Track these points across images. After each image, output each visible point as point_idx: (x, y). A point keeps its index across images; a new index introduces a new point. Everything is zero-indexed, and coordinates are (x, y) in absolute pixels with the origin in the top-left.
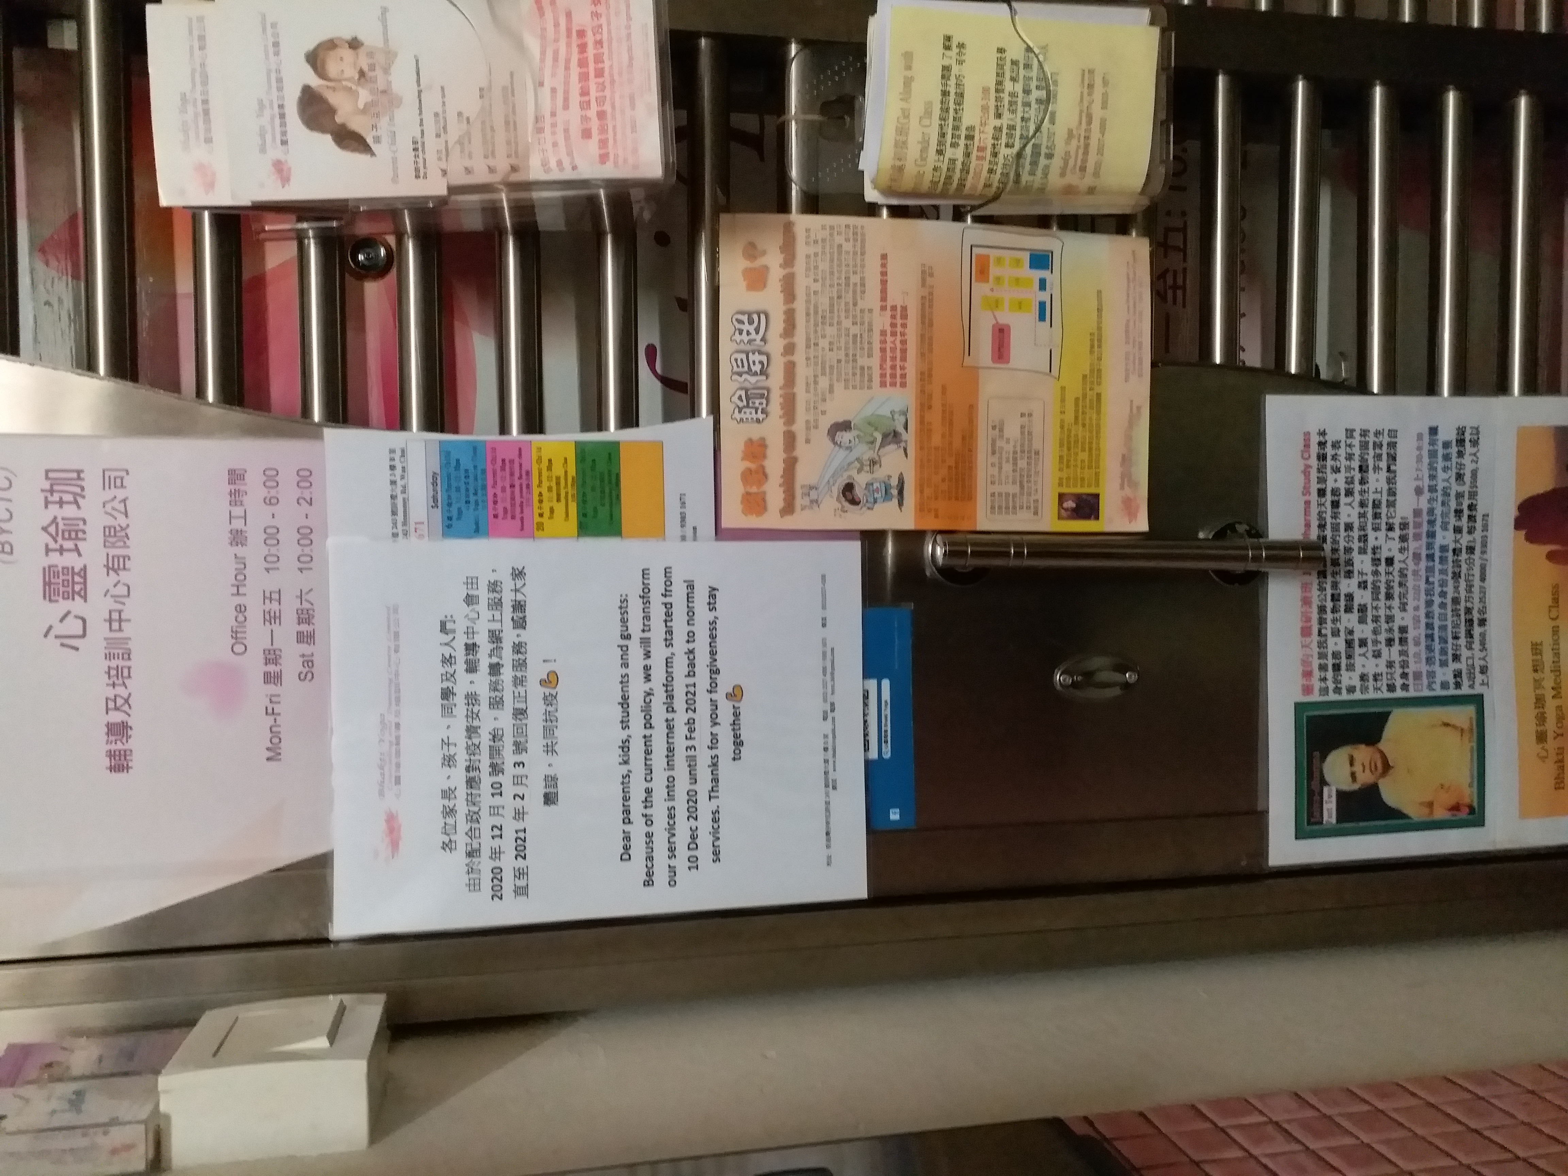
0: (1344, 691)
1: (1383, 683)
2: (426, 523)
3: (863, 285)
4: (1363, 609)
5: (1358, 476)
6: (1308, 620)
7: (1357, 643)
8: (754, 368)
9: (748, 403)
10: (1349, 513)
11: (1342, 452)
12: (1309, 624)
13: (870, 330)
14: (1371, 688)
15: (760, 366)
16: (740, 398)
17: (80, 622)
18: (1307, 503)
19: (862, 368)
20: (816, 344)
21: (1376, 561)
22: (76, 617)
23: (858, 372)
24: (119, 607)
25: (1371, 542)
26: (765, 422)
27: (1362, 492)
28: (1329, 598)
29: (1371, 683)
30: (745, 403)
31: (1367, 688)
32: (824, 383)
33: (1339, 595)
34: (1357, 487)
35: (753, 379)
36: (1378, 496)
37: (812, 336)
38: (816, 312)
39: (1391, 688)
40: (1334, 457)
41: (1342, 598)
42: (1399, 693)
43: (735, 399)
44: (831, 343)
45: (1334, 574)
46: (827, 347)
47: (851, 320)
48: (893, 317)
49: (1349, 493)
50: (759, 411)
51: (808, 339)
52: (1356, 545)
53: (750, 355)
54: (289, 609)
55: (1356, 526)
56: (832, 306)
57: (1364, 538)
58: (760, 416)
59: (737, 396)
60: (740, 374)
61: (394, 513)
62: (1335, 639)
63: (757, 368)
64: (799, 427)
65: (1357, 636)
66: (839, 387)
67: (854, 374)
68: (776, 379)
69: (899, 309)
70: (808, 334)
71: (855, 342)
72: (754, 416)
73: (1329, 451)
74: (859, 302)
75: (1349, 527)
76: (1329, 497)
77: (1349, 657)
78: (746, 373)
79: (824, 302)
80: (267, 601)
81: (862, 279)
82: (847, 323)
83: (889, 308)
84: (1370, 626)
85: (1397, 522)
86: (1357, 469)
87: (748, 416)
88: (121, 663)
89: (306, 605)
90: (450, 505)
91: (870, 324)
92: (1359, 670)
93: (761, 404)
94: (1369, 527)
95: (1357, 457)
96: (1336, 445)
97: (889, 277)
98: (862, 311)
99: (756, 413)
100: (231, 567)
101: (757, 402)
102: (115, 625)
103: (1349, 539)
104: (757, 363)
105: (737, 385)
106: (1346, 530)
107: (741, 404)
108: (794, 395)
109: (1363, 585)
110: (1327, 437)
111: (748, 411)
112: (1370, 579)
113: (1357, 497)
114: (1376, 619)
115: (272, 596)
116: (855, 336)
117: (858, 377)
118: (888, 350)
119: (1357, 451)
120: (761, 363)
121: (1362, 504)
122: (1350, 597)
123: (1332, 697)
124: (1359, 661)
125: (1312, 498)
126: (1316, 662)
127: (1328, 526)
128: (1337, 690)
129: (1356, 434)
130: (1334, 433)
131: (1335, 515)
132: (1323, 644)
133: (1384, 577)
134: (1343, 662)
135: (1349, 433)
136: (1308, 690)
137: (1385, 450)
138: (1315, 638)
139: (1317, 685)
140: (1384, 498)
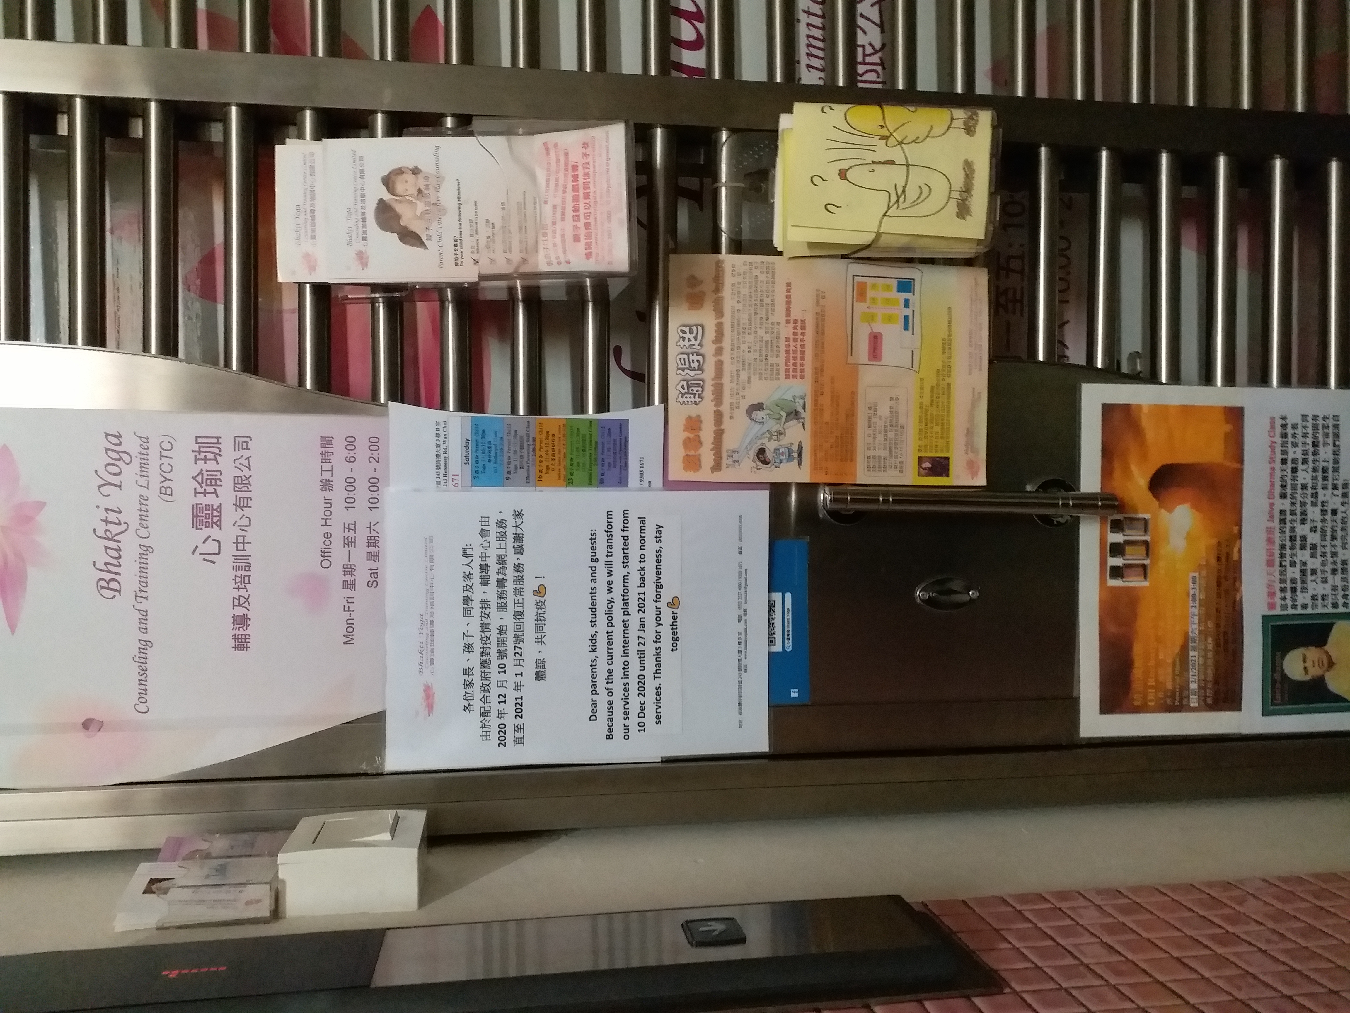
0: (1299, 607)
1: (1329, 601)
2: (460, 475)
3: (773, 305)
4: (1314, 547)
5: (1311, 450)
6: (1272, 555)
7: (1309, 572)
8: (693, 365)
9: (688, 391)
10: (1304, 476)
11: (1299, 432)
12: (1273, 558)
13: (778, 338)
14: (1320, 605)
15: (698, 364)
16: (683, 387)
17: (217, 544)
18: (1273, 469)
19: (772, 365)
20: (738, 348)
21: (1324, 512)
22: (214, 540)
23: (769, 367)
24: (243, 533)
25: (1321, 498)
26: (701, 403)
27: (1314, 461)
28: (1288, 538)
29: (1320, 602)
30: (686, 391)
31: (1317, 605)
32: (744, 376)
33: (1296, 536)
34: (1311, 458)
35: (692, 373)
36: (1325, 464)
37: (736, 341)
38: (739, 325)
39: (1335, 605)
40: (1294, 435)
41: (1298, 538)
42: (1341, 610)
43: (679, 387)
44: (749, 347)
45: (1292, 521)
46: (747, 350)
47: (764, 331)
48: (795, 328)
49: (1305, 462)
50: (697, 396)
51: (732, 345)
52: (1309, 500)
53: (691, 355)
54: (361, 536)
55: (1310, 486)
56: (750, 320)
57: (1315, 495)
58: (697, 400)
59: (681, 384)
60: (683, 370)
61: (438, 467)
62: (1293, 569)
63: (695, 365)
64: (725, 408)
65: (1309, 567)
66: (755, 379)
67: (766, 369)
68: (709, 373)
69: (799, 322)
70: (732, 340)
71: (767, 347)
72: (693, 400)
73: (1290, 431)
74: (770, 317)
75: (1304, 487)
76: (1290, 465)
77: (1303, 582)
78: (688, 369)
79: (744, 317)
80: (347, 530)
81: (773, 301)
82: (761, 332)
83: (792, 322)
84: (1319, 559)
85: (1340, 483)
86: (1311, 444)
87: (689, 400)
88: (244, 573)
89: (374, 534)
90: (477, 462)
91: (778, 333)
92: (1311, 592)
93: (698, 391)
94: (1319, 487)
95: (1310, 436)
96: (1294, 427)
97: (792, 300)
98: (772, 323)
99: (694, 398)
100: (322, 505)
101: (695, 389)
102: (240, 546)
103: (1305, 496)
104: (695, 361)
105: (681, 377)
106: (1302, 489)
107: (683, 391)
108: (722, 384)
109: (1313, 529)
110: (1288, 421)
111: (688, 396)
112: (1319, 525)
113: (1311, 465)
114: (1324, 555)
115: (350, 527)
116: (767, 342)
117: (769, 372)
118: (791, 352)
119: (1310, 430)
120: (698, 361)
121: (1315, 470)
122: (1304, 538)
123: (1290, 611)
124: (1310, 585)
125: (1278, 465)
126: (1278, 586)
127: (1289, 486)
128: (1294, 606)
129: (1309, 419)
130: (1293, 418)
131: (1294, 479)
132: (1282, 573)
133: (1329, 524)
134: (1299, 586)
135: (1304, 417)
136: (1272, 606)
137: (1331, 431)
138: (1277, 568)
139: (1279, 602)
140: (1330, 466)
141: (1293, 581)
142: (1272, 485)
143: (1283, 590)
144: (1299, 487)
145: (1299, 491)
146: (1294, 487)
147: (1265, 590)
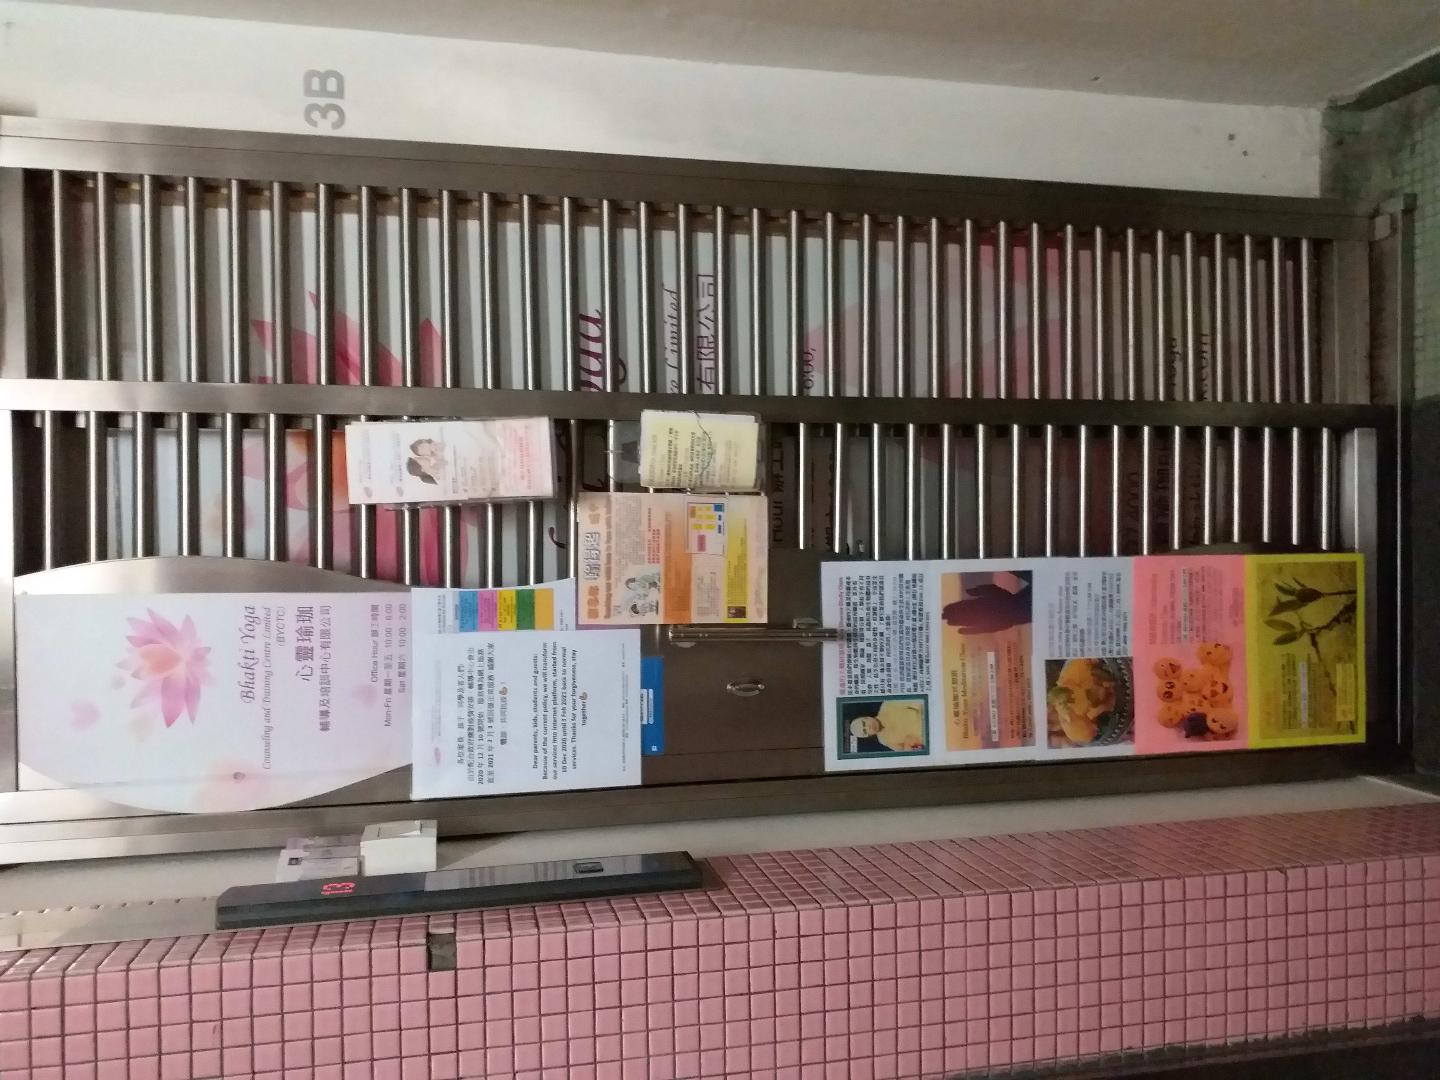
0: (860, 693)
1: (879, 689)
2: (453, 626)
3: (641, 521)
4: (869, 656)
5: (865, 596)
6: (844, 661)
7: (866, 671)
9: (591, 571)
10: (861, 612)
11: (858, 586)
12: (844, 663)
13: (644, 540)
14: (873, 691)
15: (596, 556)
16: (587, 569)
18: (842, 609)
19: (640, 556)
20: (620, 546)
21: (875, 634)
23: (638, 557)
25: (873, 626)
27: (867, 604)
28: (852, 651)
29: (873, 689)
31: (871, 691)
32: (623, 562)
33: (858, 649)
34: (865, 601)
35: (593, 561)
37: (618, 542)
38: (620, 533)
39: (883, 691)
40: (855, 588)
41: (859, 651)
43: (585, 570)
44: (626, 545)
45: (855, 641)
46: (625, 547)
47: (635, 536)
48: (654, 534)
49: (862, 604)
51: (617, 544)
52: (865, 627)
53: (592, 551)
55: (865, 618)
56: (627, 530)
57: (869, 624)
58: (596, 576)
60: (587, 559)
62: (856, 669)
63: (594, 556)
64: (613, 581)
65: (866, 668)
66: (630, 564)
68: (603, 561)
69: (656, 531)
70: (616, 542)
73: (852, 586)
74: (639, 528)
75: (862, 619)
76: (852, 606)
77: (862, 677)
78: (590, 558)
79: (624, 528)
82: (633, 537)
83: (652, 530)
84: (873, 663)
85: (885, 616)
86: (865, 593)
87: (591, 577)
90: (463, 618)
91: (644, 537)
92: (867, 683)
93: (596, 571)
94: (871, 619)
95: (865, 588)
96: (855, 583)
97: (652, 517)
98: (640, 531)
99: (594, 575)
101: (594, 570)
103: (862, 624)
104: (594, 554)
105: (586, 563)
107: (588, 571)
108: (610, 567)
109: (869, 645)
110: (851, 580)
111: (591, 574)
112: (872, 642)
113: (865, 606)
114: (875, 660)
116: (637, 542)
117: (638, 560)
118: (652, 548)
119: (865, 585)
120: (597, 554)
121: (868, 609)
122: (863, 650)
123: (854, 695)
124: (867, 679)
125: (845, 606)
126: (846, 679)
127: (852, 619)
128: (857, 692)
129: (864, 578)
130: (855, 578)
131: (855, 614)
132: (850, 672)
133: (878, 642)
134: (860, 679)
135: (861, 577)
136: (842, 692)
137: (878, 585)
138: (846, 669)
139: (847, 690)
140: (878, 606)
141: (856, 676)
142: (842, 619)
143: (850, 682)
144: (858, 619)
145: (859, 622)
146: (855, 619)
147: (838, 683)
